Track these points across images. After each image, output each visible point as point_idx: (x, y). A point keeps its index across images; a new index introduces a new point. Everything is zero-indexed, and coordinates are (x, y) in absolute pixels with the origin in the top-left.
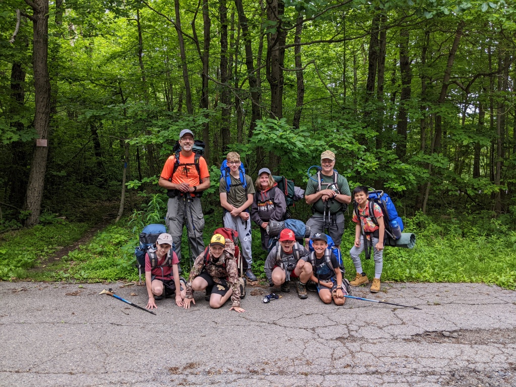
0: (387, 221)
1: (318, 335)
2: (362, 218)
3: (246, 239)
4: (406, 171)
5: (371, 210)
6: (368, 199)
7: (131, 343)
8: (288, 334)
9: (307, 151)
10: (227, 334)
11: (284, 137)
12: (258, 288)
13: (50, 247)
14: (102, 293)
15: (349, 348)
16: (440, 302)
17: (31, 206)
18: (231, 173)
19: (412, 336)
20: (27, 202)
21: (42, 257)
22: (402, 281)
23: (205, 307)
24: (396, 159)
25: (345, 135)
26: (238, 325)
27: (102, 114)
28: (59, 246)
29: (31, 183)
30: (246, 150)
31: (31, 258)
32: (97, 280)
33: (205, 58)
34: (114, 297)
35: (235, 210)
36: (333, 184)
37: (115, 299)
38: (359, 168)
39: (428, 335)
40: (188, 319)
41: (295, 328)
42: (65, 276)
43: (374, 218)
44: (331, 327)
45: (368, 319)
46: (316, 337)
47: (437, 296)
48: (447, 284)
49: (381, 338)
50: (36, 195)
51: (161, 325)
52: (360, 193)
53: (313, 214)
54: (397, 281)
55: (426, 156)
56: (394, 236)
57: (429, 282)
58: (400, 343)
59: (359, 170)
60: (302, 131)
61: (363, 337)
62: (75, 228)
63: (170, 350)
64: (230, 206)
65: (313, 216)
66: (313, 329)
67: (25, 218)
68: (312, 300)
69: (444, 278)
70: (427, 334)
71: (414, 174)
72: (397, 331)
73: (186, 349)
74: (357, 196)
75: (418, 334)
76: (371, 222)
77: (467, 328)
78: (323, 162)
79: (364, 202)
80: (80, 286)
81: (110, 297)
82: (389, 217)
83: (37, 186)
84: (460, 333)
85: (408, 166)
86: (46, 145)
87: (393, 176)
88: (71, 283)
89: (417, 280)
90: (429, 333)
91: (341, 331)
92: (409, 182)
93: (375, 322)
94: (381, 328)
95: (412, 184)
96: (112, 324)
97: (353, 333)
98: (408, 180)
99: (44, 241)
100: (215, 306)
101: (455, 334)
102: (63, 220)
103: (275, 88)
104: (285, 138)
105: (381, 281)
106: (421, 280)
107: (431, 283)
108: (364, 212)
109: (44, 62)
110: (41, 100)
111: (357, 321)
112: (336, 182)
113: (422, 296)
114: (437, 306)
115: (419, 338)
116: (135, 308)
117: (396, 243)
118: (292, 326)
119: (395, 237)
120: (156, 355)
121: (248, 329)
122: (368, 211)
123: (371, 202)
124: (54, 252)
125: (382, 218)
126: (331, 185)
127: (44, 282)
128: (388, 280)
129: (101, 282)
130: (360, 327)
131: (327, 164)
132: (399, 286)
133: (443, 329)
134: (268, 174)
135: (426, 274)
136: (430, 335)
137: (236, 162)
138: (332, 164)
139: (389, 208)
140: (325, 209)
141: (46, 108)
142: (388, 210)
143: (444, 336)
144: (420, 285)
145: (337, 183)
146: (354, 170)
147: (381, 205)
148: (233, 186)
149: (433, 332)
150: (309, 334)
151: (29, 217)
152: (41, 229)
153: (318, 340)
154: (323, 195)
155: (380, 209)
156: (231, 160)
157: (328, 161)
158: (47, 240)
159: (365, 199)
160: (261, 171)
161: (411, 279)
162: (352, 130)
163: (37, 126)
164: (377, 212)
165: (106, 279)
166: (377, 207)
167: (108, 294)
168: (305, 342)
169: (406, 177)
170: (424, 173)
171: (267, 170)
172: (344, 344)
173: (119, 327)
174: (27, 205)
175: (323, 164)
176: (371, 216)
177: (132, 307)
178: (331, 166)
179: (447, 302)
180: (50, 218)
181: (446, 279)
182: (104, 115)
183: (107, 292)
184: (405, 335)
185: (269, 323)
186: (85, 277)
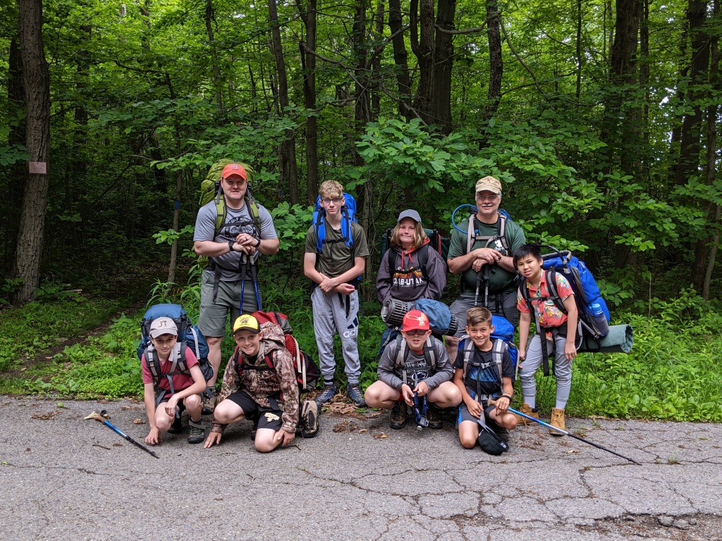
0: (582, 303)
1: (421, 508)
2: (534, 303)
3: (347, 334)
4: (658, 214)
5: (552, 286)
6: (542, 267)
7: (95, 504)
8: (367, 503)
9: (457, 177)
10: (261, 499)
11: (409, 152)
12: (350, 419)
13: (45, 338)
14: (88, 417)
15: (467, 536)
16: (681, 458)
17: (23, 271)
18: (327, 218)
19: (596, 520)
20: (16, 265)
21: (27, 354)
22: (621, 416)
23: (246, 448)
24: (638, 192)
25: (538, 148)
26: (288, 483)
27: (125, 119)
28: (60, 336)
29: (22, 233)
30: (358, 177)
31: (6, 355)
32: (90, 395)
33: (310, 17)
34: (105, 424)
35: (326, 281)
36: (498, 239)
37: (107, 428)
38: (560, 208)
39: (629, 520)
40: (209, 469)
41: (385, 493)
42: (45, 386)
43: (559, 301)
44: (450, 496)
45: (526, 484)
46: (416, 511)
47: (680, 447)
48: (710, 426)
49: (536, 520)
50: (31, 253)
51: (158, 476)
52: (527, 259)
53: (462, 292)
54: (611, 416)
55: (700, 187)
56: (595, 332)
57: (675, 420)
58: (568, 533)
59: (559, 213)
60: (453, 142)
61: (502, 518)
62: (95, 308)
63: (153, 520)
64: (318, 275)
65: (462, 295)
66: (416, 498)
67: (13, 291)
68: (439, 442)
69: (705, 414)
70: (628, 517)
71: (675, 221)
72: (570, 509)
73: (179, 521)
74: (522, 264)
75: (609, 517)
76: (554, 308)
77: (712, 510)
78: (479, 198)
79: (536, 274)
80: (60, 404)
81: (100, 424)
82: (585, 297)
83: (32, 239)
84: (693, 520)
85: (662, 205)
86: (45, 172)
87: (632, 223)
88: (49, 399)
89: (651, 416)
90: (632, 517)
91: (468, 503)
92: (664, 233)
93: (536, 491)
94: (541, 502)
95: (670, 239)
96: (80, 470)
97: (485, 509)
98: (661, 230)
99: (37, 327)
100: (264, 450)
101: (682, 523)
102: (77, 295)
103: (426, 65)
104: (411, 155)
105: (569, 414)
106: (660, 417)
107: (677, 422)
108: (539, 291)
109: (36, 32)
110: (34, 97)
111: (504, 486)
112: (502, 234)
113: (651, 446)
114: (673, 466)
115: (609, 525)
116: (131, 444)
117: (599, 345)
118: (381, 490)
119: (599, 333)
120: (126, 528)
121: (301, 491)
122: (546, 289)
123: (550, 273)
124: (50, 346)
125: (572, 297)
126: (494, 241)
127: (10, 395)
128: (597, 414)
129: (96, 399)
130: (503, 498)
131: (487, 201)
132: (612, 425)
133: (663, 511)
134: (416, 222)
135: (670, 406)
136: (633, 521)
137: (335, 199)
138: (495, 201)
139: (584, 280)
140: (478, 284)
141: (42, 110)
142: (584, 284)
143: (661, 524)
144: (656, 425)
145: (504, 236)
146: (552, 211)
147: (570, 278)
148: (328, 242)
149: (642, 515)
150: (405, 506)
151: (20, 289)
152: (37, 309)
153: (416, 517)
154: (477, 258)
155: (567, 283)
156: (326, 196)
157: (488, 195)
158: (43, 327)
159: (538, 267)
160: (403, 214)
161: (637, 414)
162: (554, 138)
163: (30, 139)
164: (563, 288)
165: (106, 394)
166: (561, 279)
167: (97, 420)
168: (391, 519)
169: (657, 225)
170: (695, 218)
171: (414, 214)
172: (461, 527)
173: (89, 477)
174: (17, 269)
175: (480, 202)
176: (553, 298)
177: (127, 442)
178: (494, 205)
179: (695, 460)
180: (52, 290)
181: (708, 417)
182: (130, 120)
183: (98, 416)
184: (584, 518)
185: (342, 483)
186: (73, 389)
